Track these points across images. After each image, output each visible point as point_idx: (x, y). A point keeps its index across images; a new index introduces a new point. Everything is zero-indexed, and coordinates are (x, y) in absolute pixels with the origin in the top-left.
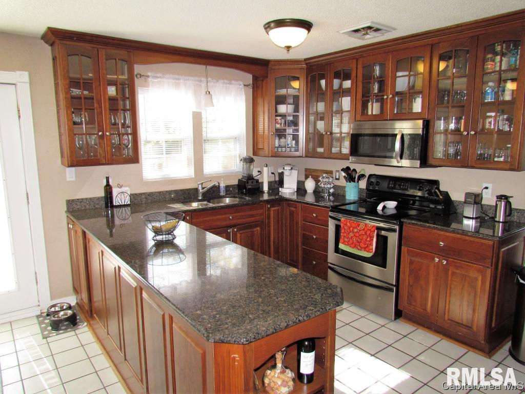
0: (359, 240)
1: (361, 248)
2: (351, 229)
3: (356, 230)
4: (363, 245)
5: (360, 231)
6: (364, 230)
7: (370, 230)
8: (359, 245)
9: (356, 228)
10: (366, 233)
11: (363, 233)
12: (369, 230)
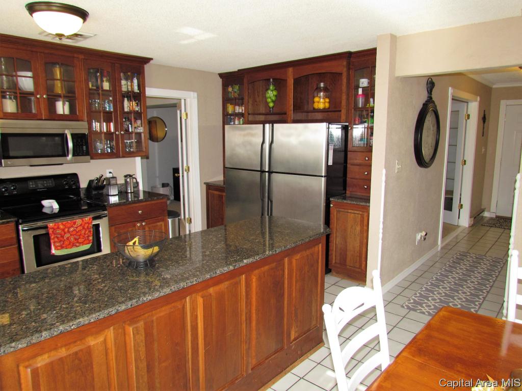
0: (77, 237)
1: (80, 243)
2: (66, 230)
3: (72, 229)
4: (80, 240)
5: (77, 228)
6: (81, 225)
7: (88, 223)
8: (78, 242)
9: (72, 226)
10: (84, 228)
11: (81, 228)
12: (86, 223)
